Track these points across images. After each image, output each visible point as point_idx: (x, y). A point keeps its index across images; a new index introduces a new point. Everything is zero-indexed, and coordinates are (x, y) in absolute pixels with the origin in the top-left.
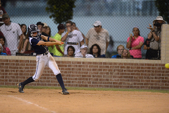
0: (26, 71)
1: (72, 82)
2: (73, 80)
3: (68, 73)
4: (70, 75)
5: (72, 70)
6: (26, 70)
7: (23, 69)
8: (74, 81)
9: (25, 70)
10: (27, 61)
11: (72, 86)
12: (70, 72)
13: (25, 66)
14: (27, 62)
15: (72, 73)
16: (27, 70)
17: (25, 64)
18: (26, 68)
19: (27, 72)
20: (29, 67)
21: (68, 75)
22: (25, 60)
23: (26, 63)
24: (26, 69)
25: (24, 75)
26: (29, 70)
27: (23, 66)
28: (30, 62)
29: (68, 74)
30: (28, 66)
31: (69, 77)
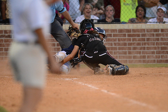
1: (148, 57)
2: (149, 54)
3: (142, 45)
4: (144, 48)
5: (147, 41)
12: (145, 44)
31: (143, 50)
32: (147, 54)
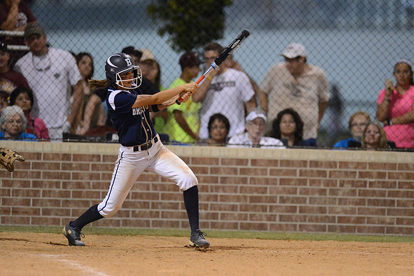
0: (91, 184)
1: (223, 216)
2: (225, 210)
3: (212, 191)
4: (215, 198)
5: (222, 182)
6: (91, 182)
7: (82, 179)
8: (228, 214)
9: (89, 183)
10: (93, 156)
11: (222, 227)
12: (217, 189)
13: (88, 170)
14: (95, 159)
15: (221, 190)
16: (95, 181)
17: (89, 164)
18: (91, 177)
19: (94, 187)
20: (101, 172)
21: (210, 196)
22: (89, 155)
23: (91, 163)
24: (91, 179)
25: (87, 197)
26: (101, 181)
27: (82, 172)
28: (104, 161)
29: (209, 193)
30: (98, 170)
31: (214, 201)
32: (220, 210)
